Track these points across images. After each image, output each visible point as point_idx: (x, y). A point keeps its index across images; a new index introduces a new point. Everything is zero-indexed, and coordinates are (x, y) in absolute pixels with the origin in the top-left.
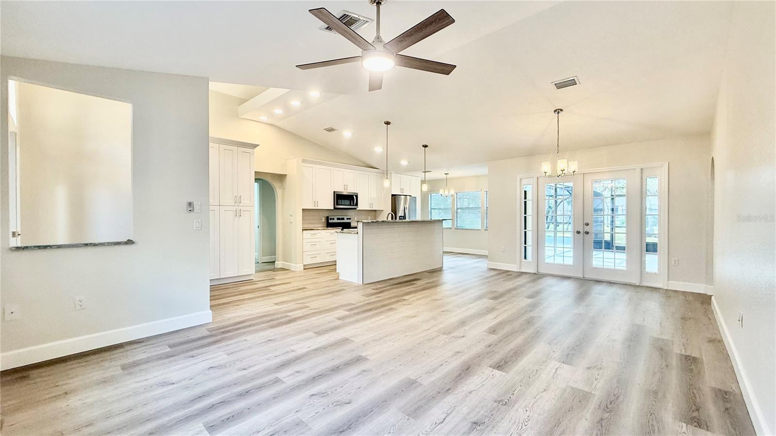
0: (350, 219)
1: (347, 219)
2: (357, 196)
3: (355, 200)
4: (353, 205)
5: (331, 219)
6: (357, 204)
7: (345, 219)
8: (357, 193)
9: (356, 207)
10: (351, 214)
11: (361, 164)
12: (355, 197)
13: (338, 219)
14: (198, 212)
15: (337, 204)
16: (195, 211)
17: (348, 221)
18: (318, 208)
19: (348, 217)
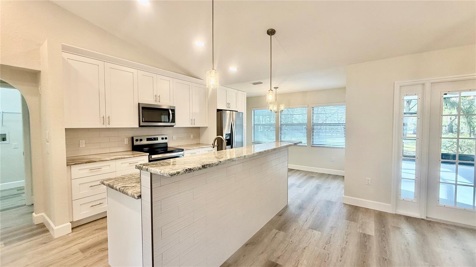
0: (166, 138)
1: (163, 139)
2: (173, 111)
3: (171, 116)
4: (169, 122)
5: (137, 140)
6: (173, 121)
7: (160, 138)
8: (175, 107)
9: (172, 124)
10: (167, 132)
12: (170, 112)
13: (148, 139)
15: (145, 121)
17: (164, 141)
19: (164, 137)
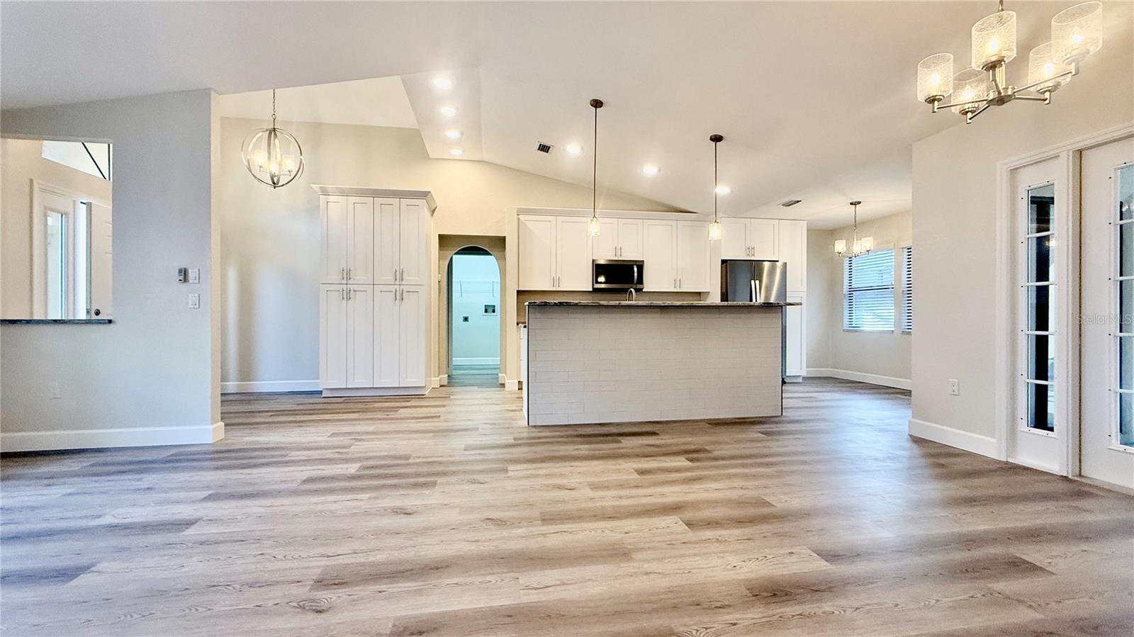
2: (641, 267)
3: (637, 274)
4: (632, 283)
6: (639, 282)
8: (643, 261)
9: (639, 286)
11: (659, 208)
12: (635, 269)
14: (194, 283)
15: (597, 282)
16: (191, 281)
18: (558, 289)
